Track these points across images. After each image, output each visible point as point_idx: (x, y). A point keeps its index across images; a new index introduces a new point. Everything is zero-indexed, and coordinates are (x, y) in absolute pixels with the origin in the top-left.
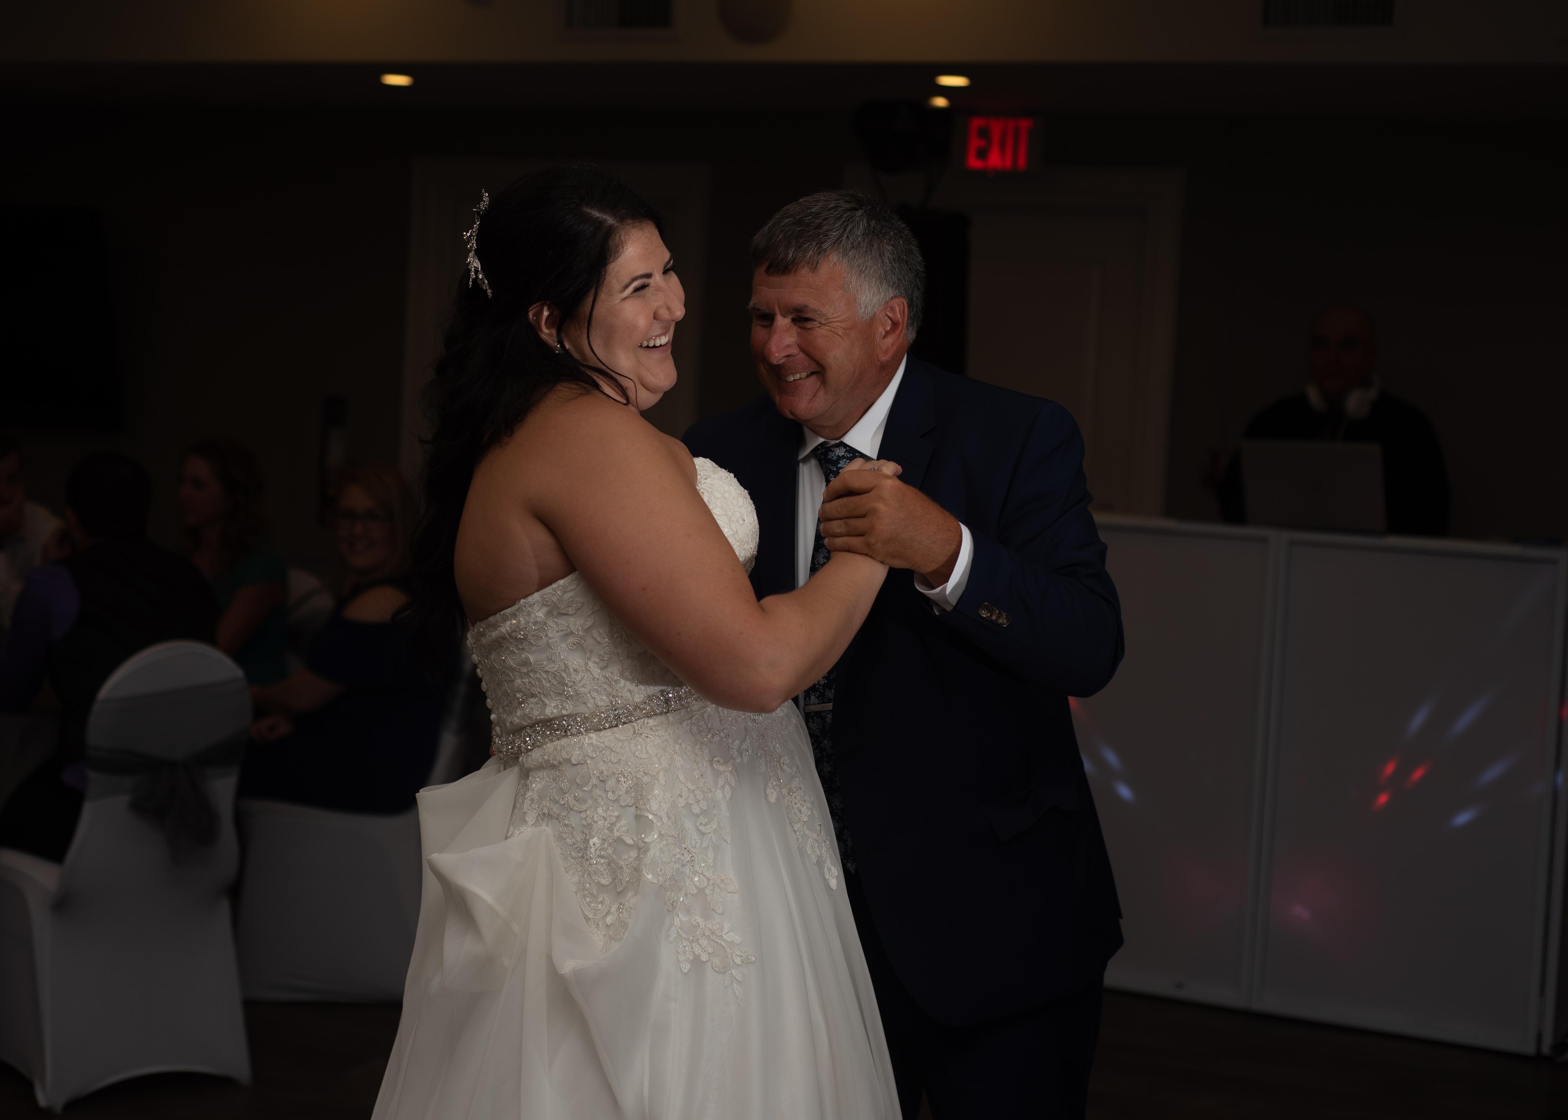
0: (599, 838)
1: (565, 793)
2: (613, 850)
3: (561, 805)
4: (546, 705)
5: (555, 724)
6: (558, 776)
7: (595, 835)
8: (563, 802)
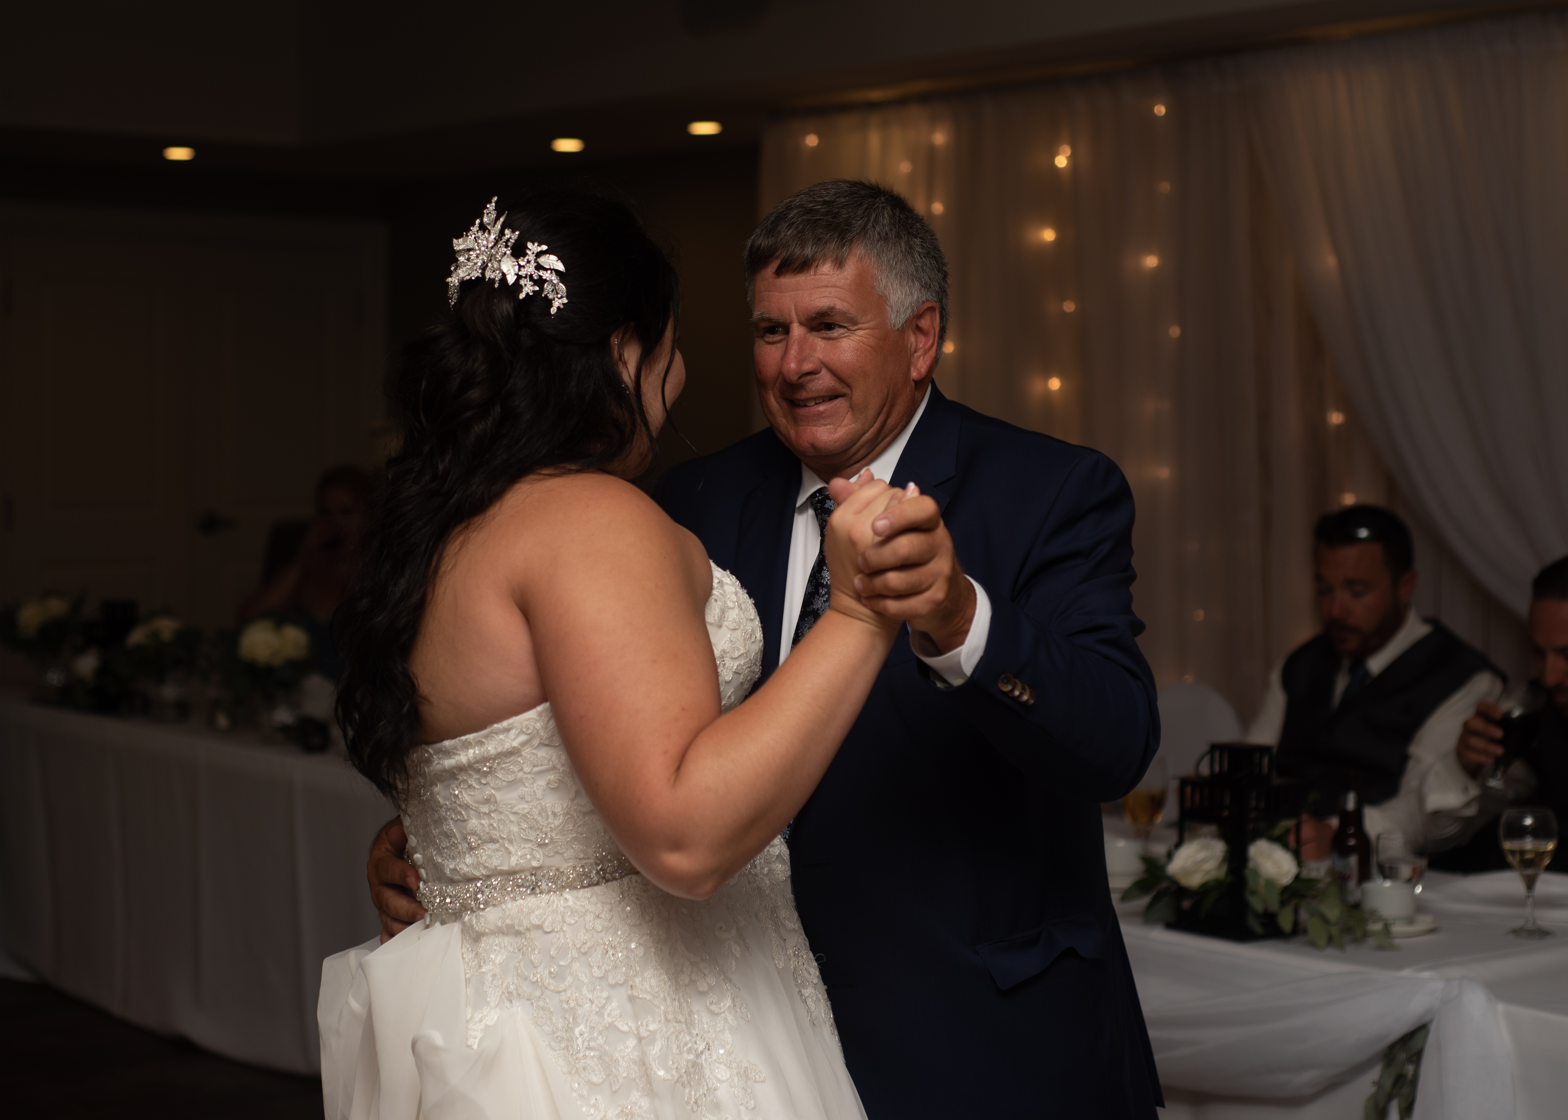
0: (586, 1026)
1: (536, 967)
2: (604, 1039)
3: (532, 983)
4: (510, 853)
5: (520, 878)
6: (525, 946)
7: (580, 1022)
8: (535, 979)
